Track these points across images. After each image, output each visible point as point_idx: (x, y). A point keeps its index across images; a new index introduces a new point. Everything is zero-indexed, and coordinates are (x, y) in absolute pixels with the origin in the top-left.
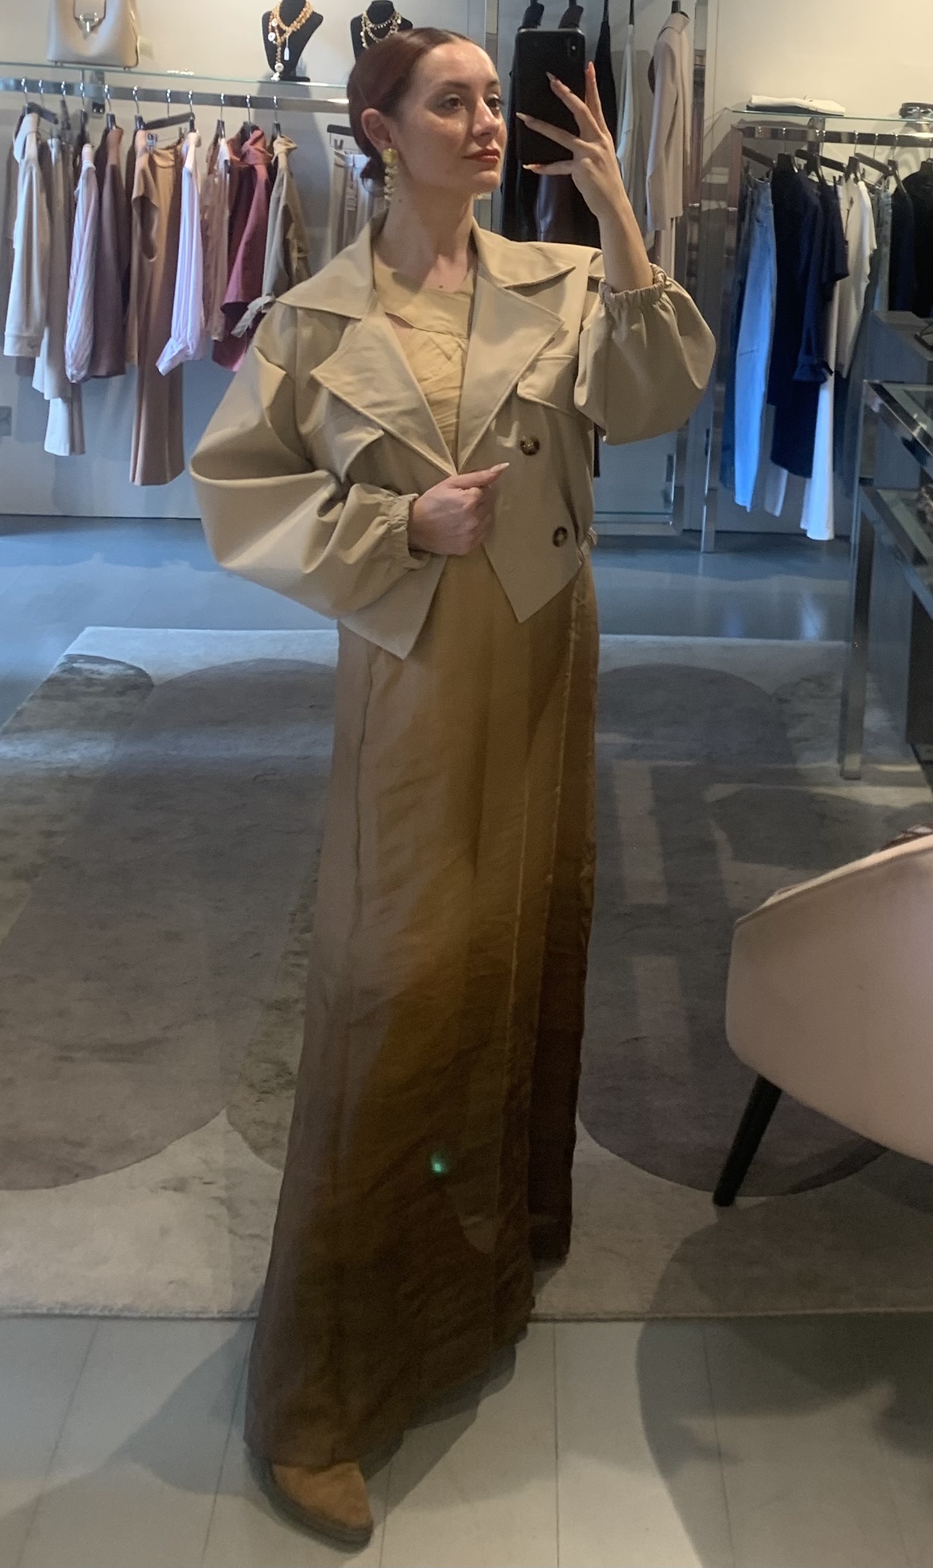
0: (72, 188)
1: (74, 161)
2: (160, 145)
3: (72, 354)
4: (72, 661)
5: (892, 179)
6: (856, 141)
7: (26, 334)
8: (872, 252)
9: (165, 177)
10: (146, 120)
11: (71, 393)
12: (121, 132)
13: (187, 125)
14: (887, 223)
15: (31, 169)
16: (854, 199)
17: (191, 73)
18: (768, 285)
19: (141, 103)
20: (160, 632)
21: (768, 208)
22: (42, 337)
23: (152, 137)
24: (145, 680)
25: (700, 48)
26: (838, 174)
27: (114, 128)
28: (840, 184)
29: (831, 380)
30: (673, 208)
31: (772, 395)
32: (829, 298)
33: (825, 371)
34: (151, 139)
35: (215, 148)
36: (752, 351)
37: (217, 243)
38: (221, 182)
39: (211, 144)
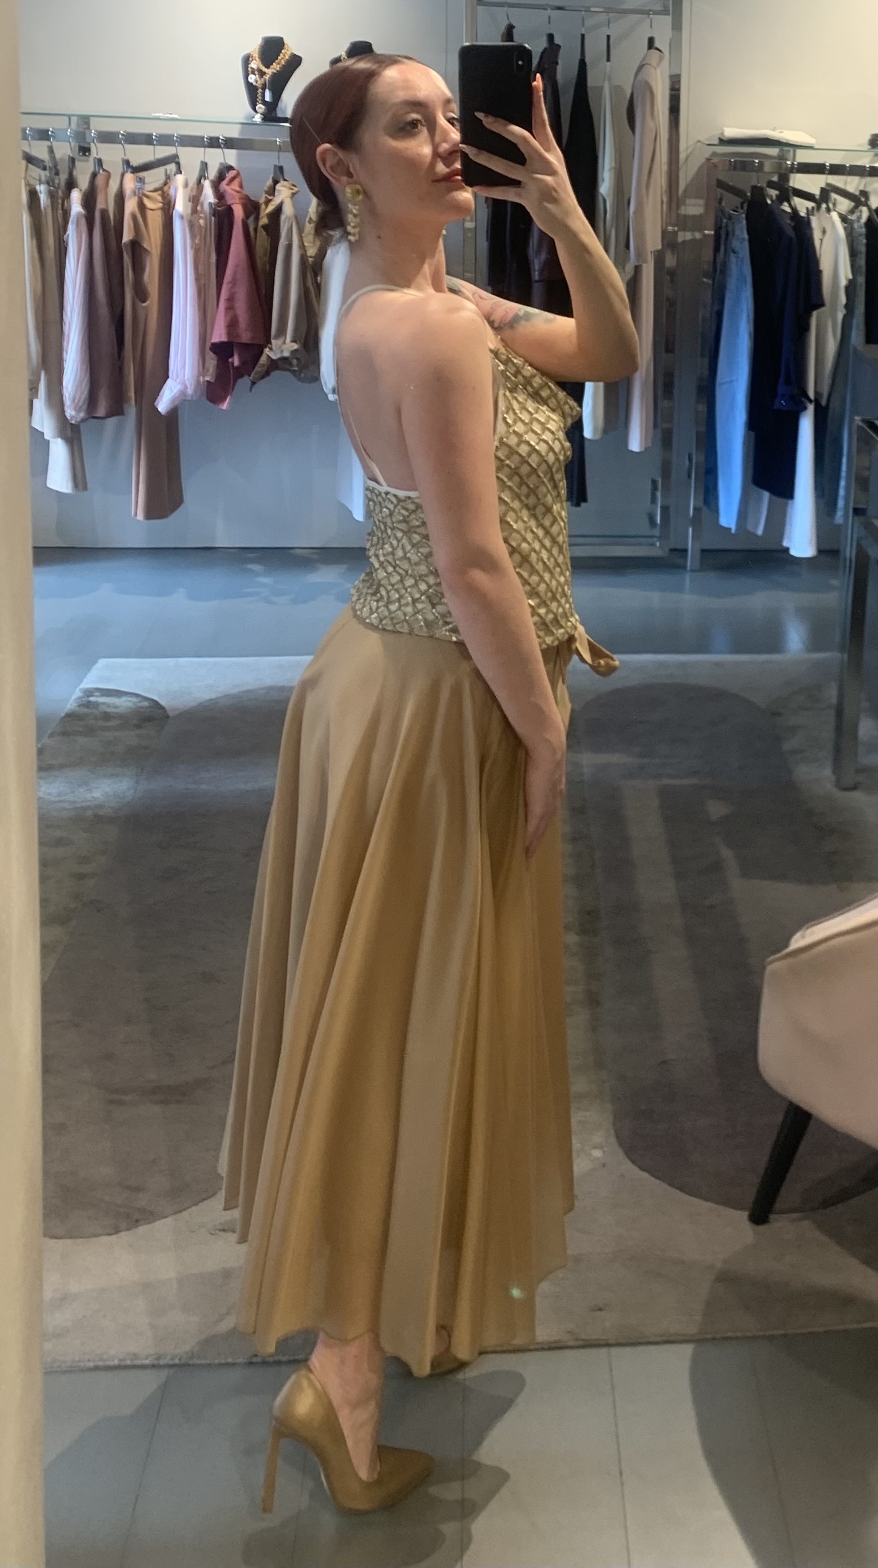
0: (62, 233)
1: (64, 205)
2: (149, 187)
3: (71, 396)
4: (88, 694)
5: (864, 209)
6: (827, 172)
8: (848, 282)
9: (155, 220)
10: (135, 162)
11: (71, 433)
12: (108, 175)
13: (172, 167)
14: (861, 253)
16: (827, 229)
17: (176, 116)
18: (746, 314)
19: (130, 147)
20: (170, 662)
21: (743, 240)
22: (40, 379)
23: (140, 180)
24: (160, 711)
25: (674, 77)
26: (810, 205)
27: (101, 171)
28: (813, 215)
29: (811, 408)
30: (653, 242)
31: (753, 423)
32: (806, 328)
33: (803, 399)
34: (138, 182)
35: (198, 188)
36: (731, 381)
37: (205, 284)
38: (206, 224)
39: (196, 186)
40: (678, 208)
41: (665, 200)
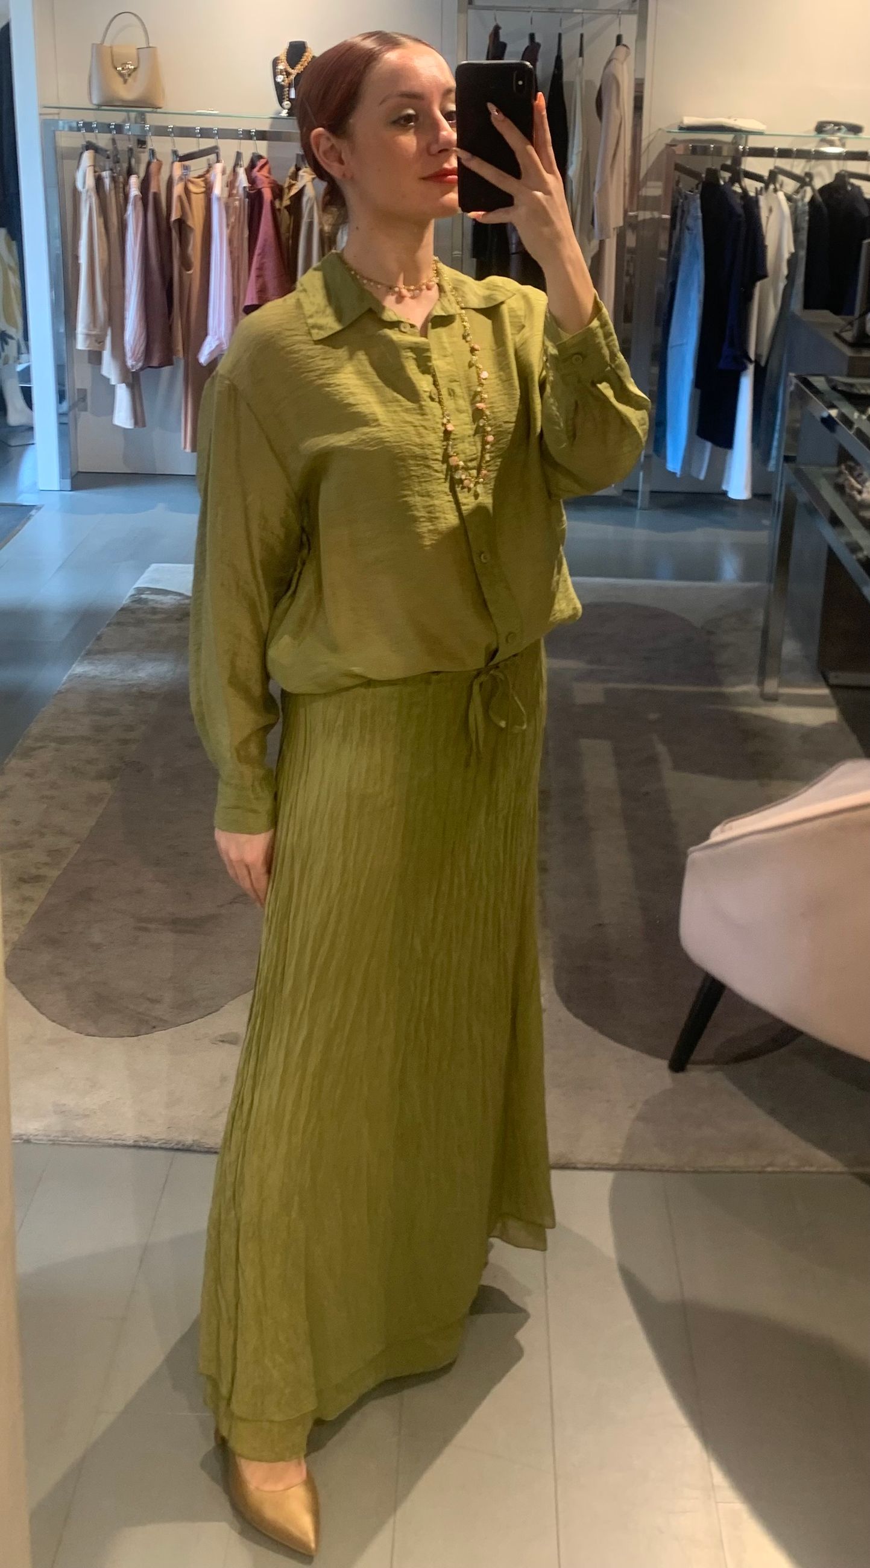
0: (123, 212)
1: (124, 189)
2: (193, 174)
3: (131, 348)
4: (140, 593)
5: (807, 189)
6: (775, 156)
7: (93, 333)
8: (790, 255)
9: (198, 201)
10: (181, 153)
11: (132, 380)
12: (160, 164)
13: (213, 157)
14: (803, 229)
15: (90, 197)
16: (773, 207)
17: (215, 112)
18: (696, 285)
19: (177, 139)
21: (696, 218)
22: (106, 335)
23: (186, 168)
25: (639, 76)
26: (760, 185)
27: (155, 160)
28: (761, 194)
29: (751, 368)
30: (616, 219)
31: (700, 381)
32: (749, 297)
33: (745, 361)
34: (185, 169)
35: (234, 175)
36: (681, 345)
37: (238, 257)
38: (240, 205)
39: (232, 173)
40: (639, 190)
41: (628, 180)
